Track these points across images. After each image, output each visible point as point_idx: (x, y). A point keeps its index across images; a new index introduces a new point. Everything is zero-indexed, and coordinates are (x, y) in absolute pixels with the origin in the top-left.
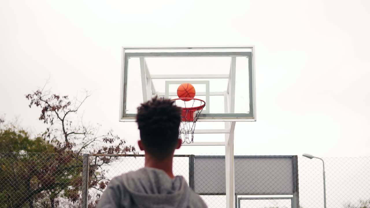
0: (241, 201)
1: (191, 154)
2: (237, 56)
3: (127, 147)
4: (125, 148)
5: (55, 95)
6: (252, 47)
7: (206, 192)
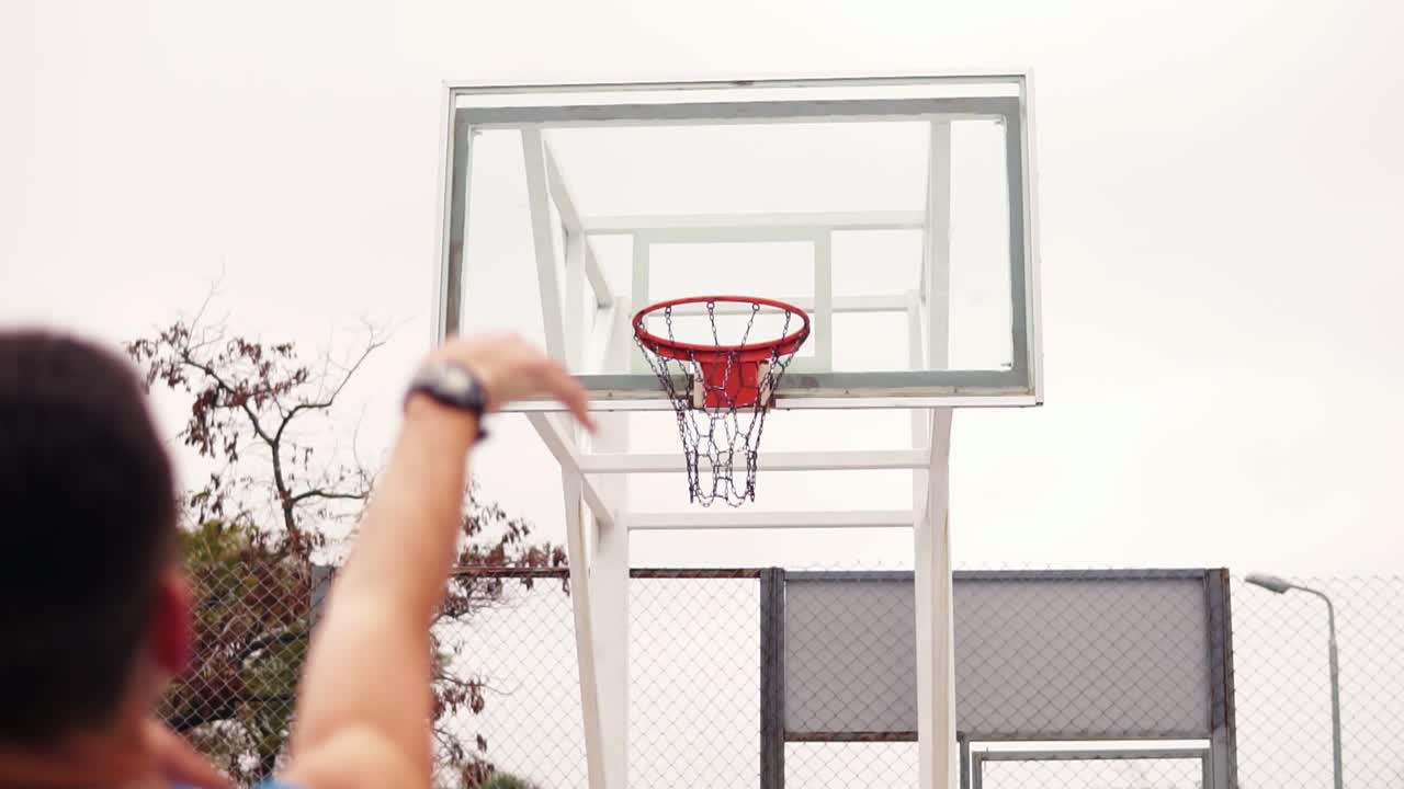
0: (988, 766)
1: (767, 565)
2: (956, 119)
3: (533, 551)
4: (527, 551)
5: (241, 342)
6: (1023, 76)
7: (836, 727)
